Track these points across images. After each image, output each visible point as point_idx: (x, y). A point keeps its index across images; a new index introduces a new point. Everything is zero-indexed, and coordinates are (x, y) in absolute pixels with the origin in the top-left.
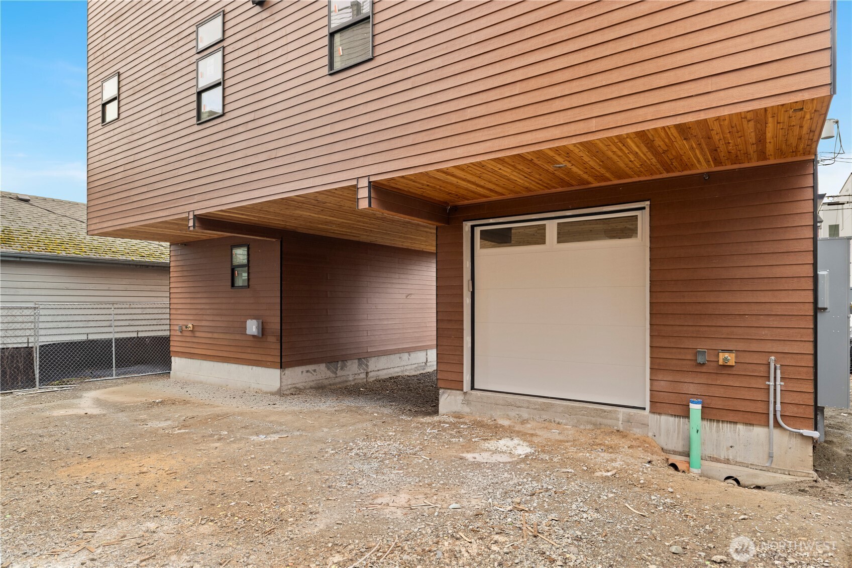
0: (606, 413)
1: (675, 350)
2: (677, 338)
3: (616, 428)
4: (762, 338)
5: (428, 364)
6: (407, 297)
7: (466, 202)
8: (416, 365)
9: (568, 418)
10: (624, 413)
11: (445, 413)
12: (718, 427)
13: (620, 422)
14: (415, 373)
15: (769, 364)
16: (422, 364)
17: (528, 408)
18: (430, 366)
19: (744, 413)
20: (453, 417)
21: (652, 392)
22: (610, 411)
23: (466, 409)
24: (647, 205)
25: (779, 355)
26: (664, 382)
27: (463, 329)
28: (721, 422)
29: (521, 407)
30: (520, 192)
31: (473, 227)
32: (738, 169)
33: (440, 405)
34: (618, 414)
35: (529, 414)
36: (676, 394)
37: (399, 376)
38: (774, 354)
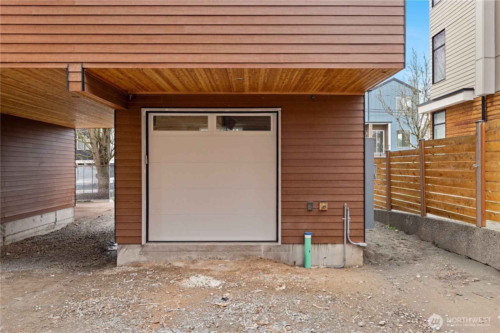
0: (253, 248)
1: (295, 203)
2: (297, 195)
3: (259, 257)
4: (341, 193)
5: (57, 223)
6: (40, 165)
7: (144, 93)
8: (47, 226)
9: (227, 255)
10: (264, 246)
11: (123, 264)
12: (318, 247)
13: (262, 252)
14: (46, 233)
15: (344, 208)
16: (51, 224)
17: (197, 251)
18: (59, 225)
19: (332, 237)
20: (132, 266)
21: (282, 230)
22: (256, 246)
23: (144, 259)
24: (280, 110)
25: (349, 203)
26: (289, 223)
27: (141, 194)
28: (320, 244)
29: (191, 251)
30: (192, 91)
31: (147, 113)
32: (329, 95)
33: (118, 259)
34: (261, 247)
35: (198, 255)
36: (296, 230)
37: (34, 237)
38: (346, 202)
